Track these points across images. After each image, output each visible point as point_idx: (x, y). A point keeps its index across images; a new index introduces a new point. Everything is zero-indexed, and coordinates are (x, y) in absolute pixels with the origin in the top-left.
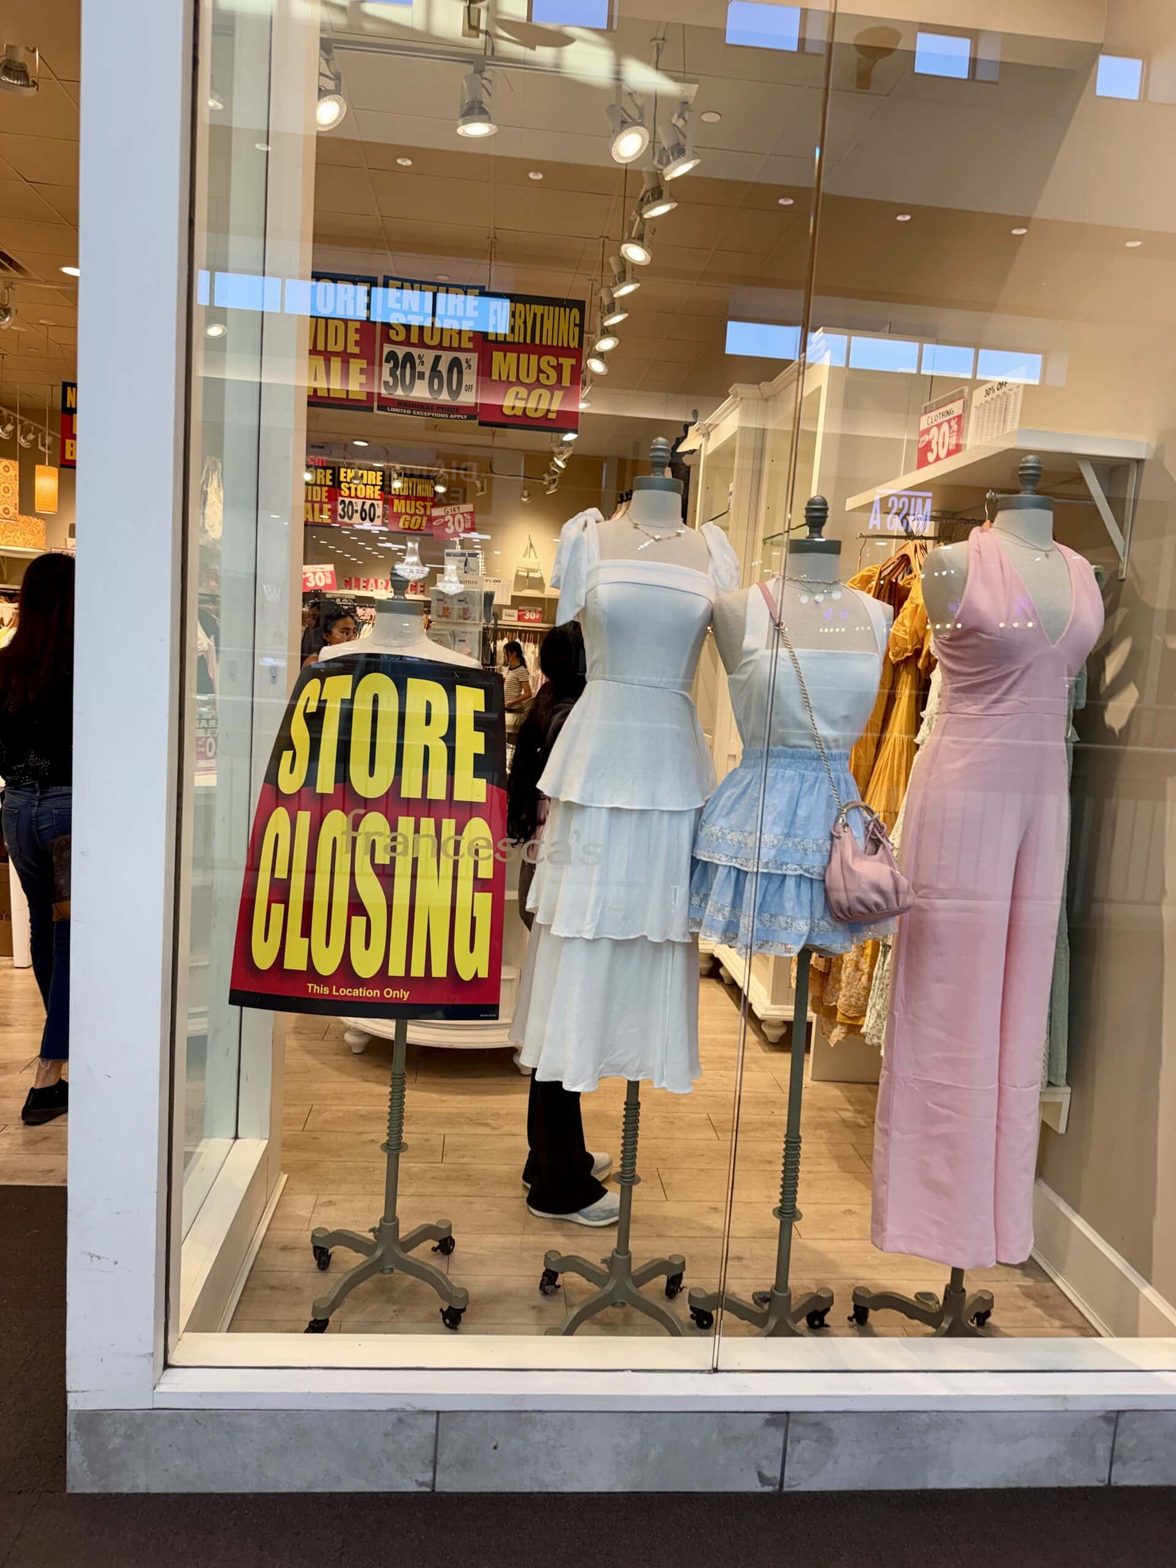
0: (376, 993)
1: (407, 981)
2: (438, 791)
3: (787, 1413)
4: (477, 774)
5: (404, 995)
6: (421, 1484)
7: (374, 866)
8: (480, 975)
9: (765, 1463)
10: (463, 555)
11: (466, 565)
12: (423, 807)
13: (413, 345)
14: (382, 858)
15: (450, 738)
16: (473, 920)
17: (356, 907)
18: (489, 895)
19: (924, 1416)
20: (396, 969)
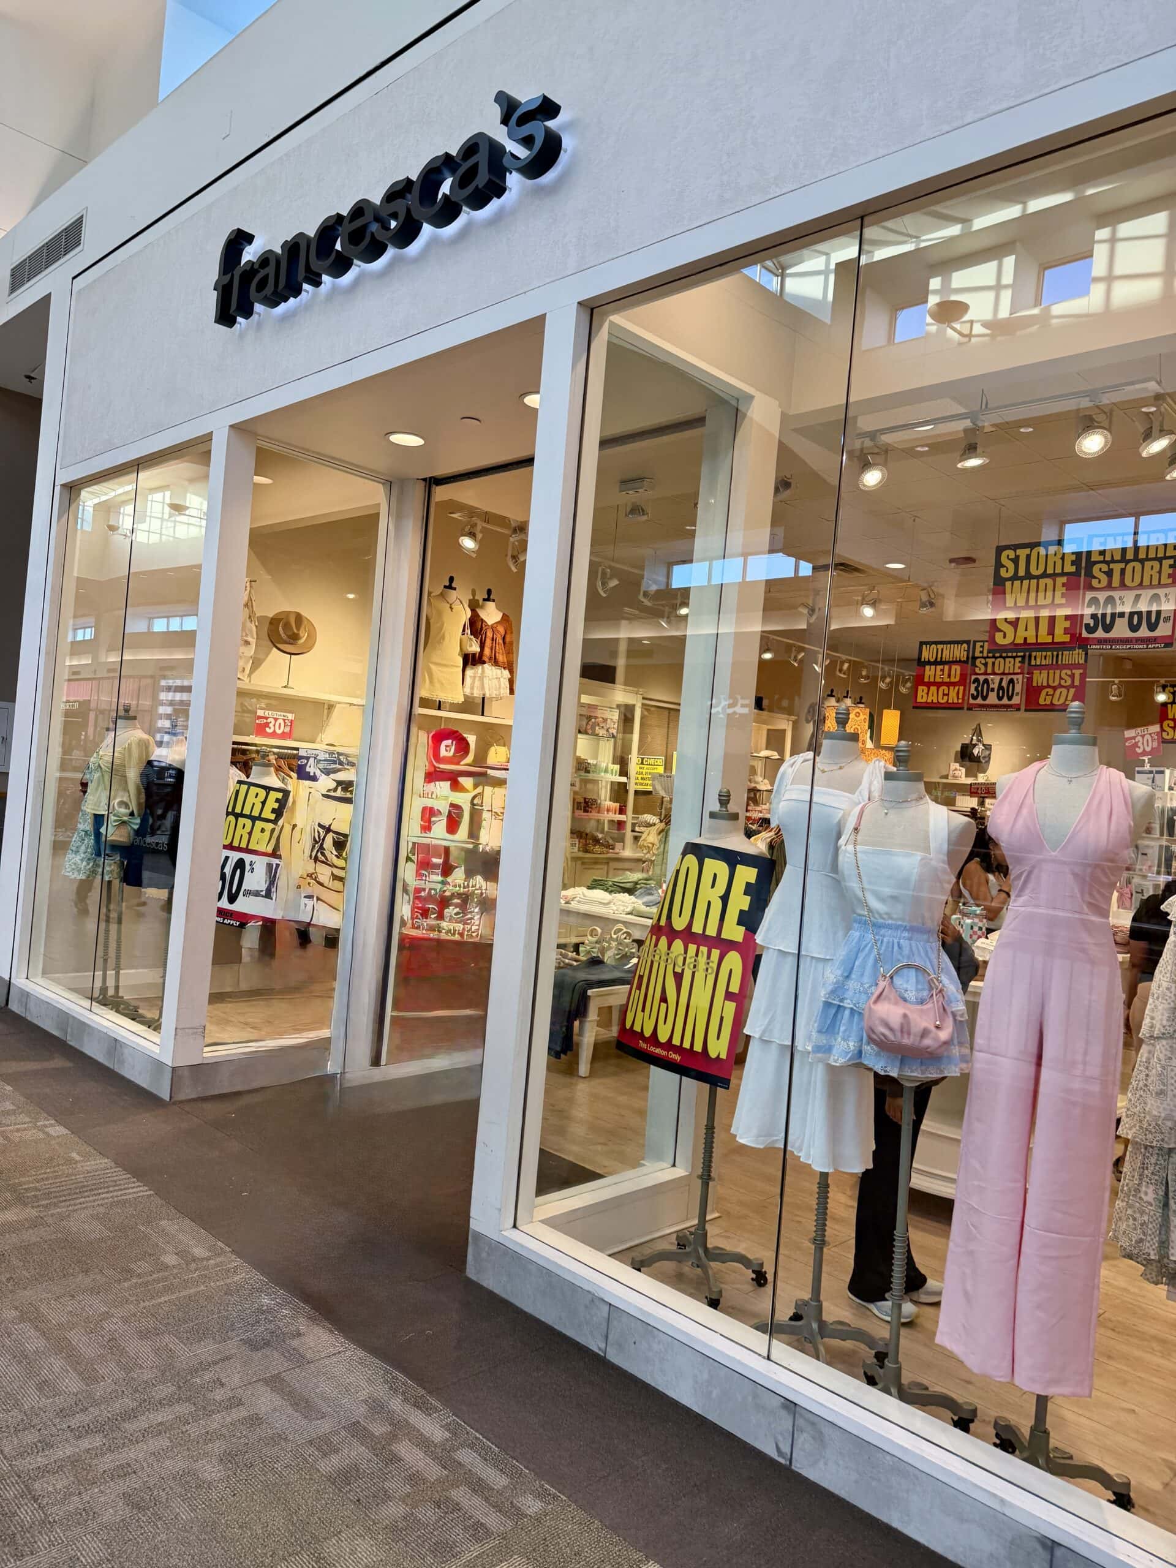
0: (664, 1053)
1: (679, 1049)
2: (711, 931)
3: (796, 1404)
4: (739, 923)
5: (677, 1057)
6: (600, 1349)
7: (674, 972)
8: (721, 1057)
9: (780, 1438)
10: (1151, 772)
11: (1153, 782)
12: (701, 939)
13: (1115, 589)
14: (678, 970)
15: (725, 899)
16: (722, 1018)
17: (664, 999)
18: (734, 1004)
19: (888, 1457)
20: (676, 1041)
